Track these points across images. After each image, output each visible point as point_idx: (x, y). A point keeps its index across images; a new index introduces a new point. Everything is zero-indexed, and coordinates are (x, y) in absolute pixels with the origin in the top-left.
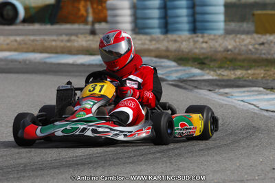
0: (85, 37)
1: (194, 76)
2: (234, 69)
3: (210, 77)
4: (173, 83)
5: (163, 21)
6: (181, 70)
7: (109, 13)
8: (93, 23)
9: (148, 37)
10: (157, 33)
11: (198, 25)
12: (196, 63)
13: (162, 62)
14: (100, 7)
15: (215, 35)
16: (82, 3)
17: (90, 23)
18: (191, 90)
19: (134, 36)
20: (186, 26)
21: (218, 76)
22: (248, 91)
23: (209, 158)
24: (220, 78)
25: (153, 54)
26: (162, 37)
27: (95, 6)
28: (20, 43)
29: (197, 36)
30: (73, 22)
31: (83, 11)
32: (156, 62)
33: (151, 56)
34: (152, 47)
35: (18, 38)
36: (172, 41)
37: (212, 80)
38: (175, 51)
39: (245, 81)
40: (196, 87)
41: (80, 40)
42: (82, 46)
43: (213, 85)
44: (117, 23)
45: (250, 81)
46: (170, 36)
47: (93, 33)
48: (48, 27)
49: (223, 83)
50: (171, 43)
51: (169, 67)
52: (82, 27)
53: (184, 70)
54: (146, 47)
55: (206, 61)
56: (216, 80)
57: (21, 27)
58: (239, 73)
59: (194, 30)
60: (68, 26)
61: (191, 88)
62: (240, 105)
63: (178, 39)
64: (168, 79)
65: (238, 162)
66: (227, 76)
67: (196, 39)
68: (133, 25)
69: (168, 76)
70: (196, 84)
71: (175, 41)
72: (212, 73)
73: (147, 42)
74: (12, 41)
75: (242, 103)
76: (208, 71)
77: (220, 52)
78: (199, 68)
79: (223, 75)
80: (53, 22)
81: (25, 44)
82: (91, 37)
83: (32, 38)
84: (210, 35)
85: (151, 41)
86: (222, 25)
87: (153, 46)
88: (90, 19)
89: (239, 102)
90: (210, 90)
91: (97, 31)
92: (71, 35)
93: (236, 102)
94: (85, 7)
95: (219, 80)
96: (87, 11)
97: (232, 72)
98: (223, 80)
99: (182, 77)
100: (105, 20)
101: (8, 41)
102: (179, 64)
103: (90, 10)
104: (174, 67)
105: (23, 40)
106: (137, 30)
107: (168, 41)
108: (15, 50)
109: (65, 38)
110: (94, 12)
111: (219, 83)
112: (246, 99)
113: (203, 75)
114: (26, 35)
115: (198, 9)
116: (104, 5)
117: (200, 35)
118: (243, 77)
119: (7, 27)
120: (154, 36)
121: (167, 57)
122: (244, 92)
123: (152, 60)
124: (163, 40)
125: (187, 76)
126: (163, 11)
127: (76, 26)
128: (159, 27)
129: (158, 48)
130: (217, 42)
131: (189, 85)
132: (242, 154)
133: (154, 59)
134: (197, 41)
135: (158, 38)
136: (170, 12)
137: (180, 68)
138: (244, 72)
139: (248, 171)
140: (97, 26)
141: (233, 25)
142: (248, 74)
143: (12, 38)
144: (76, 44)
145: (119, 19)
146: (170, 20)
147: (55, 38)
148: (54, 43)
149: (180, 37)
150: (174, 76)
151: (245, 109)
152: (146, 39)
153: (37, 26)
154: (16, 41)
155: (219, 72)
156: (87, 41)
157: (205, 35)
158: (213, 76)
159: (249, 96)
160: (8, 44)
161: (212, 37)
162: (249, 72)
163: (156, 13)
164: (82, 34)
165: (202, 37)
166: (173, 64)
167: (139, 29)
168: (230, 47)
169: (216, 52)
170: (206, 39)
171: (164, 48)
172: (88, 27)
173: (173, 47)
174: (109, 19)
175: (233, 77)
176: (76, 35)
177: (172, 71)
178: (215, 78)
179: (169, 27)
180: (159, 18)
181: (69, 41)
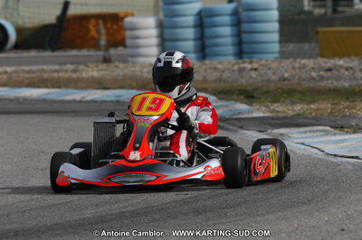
0: (97, 66)
1: (239, 113)
2: (293, 103)
3: (261, 115)
5: (199, 42)
6: (222, 106)
7: (128, 33)
8: (107, 47)
10: (193, 58)
11: (245, 47)
12: (242, 97)
14: (115, 27)
15: (267, 60)
16: (93, 22)
17: (103, 48)
18: (236, 131)
20: (230, 49)
21: (271, 112)
22: (310, 131)
23: (259, 218)
24: (274, 115)
26: (198, 64)
27: (109, 25)
28: (11, 76)
29: (244, 62)
30: (80, 47)
31: (93, 33)
35: (9, 69)
36: (211, 68)
37: (263, 118)
38: (215, 81)
39: (307, 118)
40: (242, 128)
41: (90, 69)
42: (92, 77)
43: (265, 124)
44: (138, 47)
45: (313, 118)
46: (207, 62)
47: (107, 60)
48: (48, 53)
49: (277, 121)
50: (209, 71)
52: (92, 53)
53: (227, 106)
55: (255, 94)
56: (268, 117)
57: (12, 55)
58: (298, 108)
59: (240, 54)
60: (74, 52)
61: (235, 128)
62: (299, 149)
63: (220, 67)
65: (296, 222)
66: (283, 112)
67: (243, 65)
70: (242, 123)
71: (215, 69)
72: (263, 108)
75: (302, 147)
76: (258, 107)
77: (274, 81)
78: (246, 103)
79: (278, 112)
80: (54, 48)
81: (18, 76)
82: (105, 66)
83: (27, 68)
84: (261, 60)
86: (276, 47)
88: (103, 42)
89: (299, 145)
90: (260, 131)
91: (113, 58)
92: (78, 63)
93: (295, 145)
94: (96, 26)
95: (273, 118)
96: (98, 31)
97: (290, 108)
98: (278, 118)
99: (224, 115)
100: (122, 43)
102: (220, 99)
103: (103, 31)
105: (16, 72)
107: (206, 69)
108: (5, 85)
109: (70, 67)
110: (108, 34)
111: (272, 122)
112: (307, 141)
113: (252, 112)
114: (20, 64)
115: (245, 27)
116: (121, 24)
117: (248, 60)
118: (304, 113)
121: (204, 90)
122: (305, 132)
124: (199, 68)
125: (230, 113)
126: (198, 29)
127: (85, 52)
128: (195, 52)
130: (269, 69)
131: (233, 125)
132: (301, 212)
134: (244, 68)
136: (208, 31)
137: (221, 103)
138: (305, 107)
139: (309, 234)
140: (112, 51)
141: (291, 47)
142: (311, 109)
143: (2, 69)
144: (84, 75)
145: (141, 42)
146: (208, 42)
147: (57, 67)
148: (56, 75)
149: (221, 63)
151: (306, 153)
153: (33, 53)
154: (6, 73)
155: (272, 108)
156: (101, 70)
157: (255, 60)
158: (264, 113)
159: (312, 137)
161: (263, 62)
162: (312, 106)
163: (190, 33)
164: (92, 62)
165: (251, 63)
166: (213, 98)
168: (286, 75)
169: (269, 81)
170: (255, 66)
172: (101, 53)
173: (213, 76)
174: (128, 42)
175: (291, 113)
176: (86, 64)
178: (267, 115)
179: (208, 50)
180: (195, 40)
181: (75, 71)
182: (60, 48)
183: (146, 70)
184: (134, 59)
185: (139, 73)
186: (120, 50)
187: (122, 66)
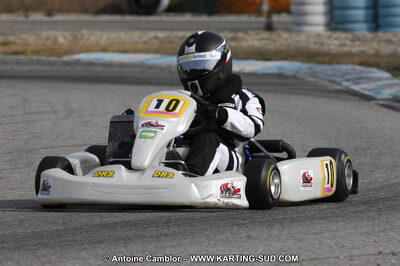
0: (257, 34)
4: (385, 103)
5: (371, 12)
6: (396, 84)
8: (270, 13)
9: (350, 36)
10: (362, 29)
13: (370, 72)
17: (265, 14)
19: (329, 33)
25: (357, 59)
26: (370, 35)
28: (162, 42)
30: (240, 12)
32: (361, 72)
33: (353, 63)
34: (354, 50)
35: (161, 35)
36: (384, 41)
38: (389, 56)
41: (250, 38)
42: (253, 46)
44: (305, 14)
46: (381, 34)
47: (269, 27)
48: (204, 18)
50: (382, 44)
51: (380, 79)
52: (253, 18)
54: (347, 49)
57: (164, 18)
60: (232, 18)
63: (395, 39)
64: (379, 97)
68: (328, 17)
69: (378, 93)
71: (389, 42)
73: (348, 42)
74: (151, 39)
80: (211, 12)
81: (171, 42)
82: (266, 35)
83: (180, 34)
85: (353, 41)
87: (356, 48)
88: (265, 7)
91: (275, 26)
92: (236, 30)
99: (398, 94)
100: (286, 10)
101: (146, 38)
102: (395, 76)
104: (387, 79)
105: (168, 37)
106: (333, 25)
107: (379, 42)
108: (156, 51)
109: (228, 34)
114: (172, 30)
119: (143, 18)
120: (358, 33)
121: (377, 65)
123: (354, 69)
124: (372, 40)
127: (244, 18)
128: (366, 21)
129: (363, 52)
133: (358, 68)
135: (364, 36)
137: (395, 81)
140: (275, 18)
143: (152, 34)
144: (244, 44)
145: (308, 8)
146: (382, 11)
149: (395, 36)
150: (387, 93)
152: (346, 38)
153: (188, 17)
154: (157, 38)
156: (260, 40)
160: (145, 43)
164: (253, 29)
166: (386, 75)
167: (337, 23)
171: (372, 52)
172: (263, 19)
173: (387, 49)
174: (293, 8)
176: (245, 30)
177: (384, 85)
179: (381, 21)
180: (366, 8)
181: (234, 39)
183: (312, 40)
184: (299, 28)
185: (304, 44)
186: (284, 17)
187: (285, 35)
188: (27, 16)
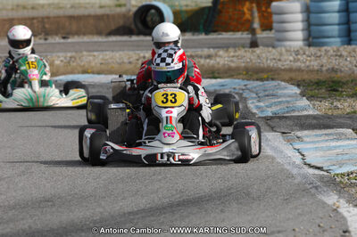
5: (344, 27)
7: (275, 18)
10: (337, 43)
16: (247, 4)
27: (263, 9)
30: (235, 30)
31: (248, 16)
44: (285, 31)
48: (203, 36)
68: (306, 32)
88: (256, 26)
91: (259, 41)
94: (251, 10)
96: (252, 15)
100: (269, 27)
103: (256, 15)
106: (311, 40)
126: (344, 14)
127: (238, 35)
136: (353, 16)
145: (287, 26)
146: (352, 27)
163: (335, 17)
167: (314, 38)
174: (275, 25)
179: (353, 35)
180: (339, 24)
182: (215, 31)
188: (46, 39)
